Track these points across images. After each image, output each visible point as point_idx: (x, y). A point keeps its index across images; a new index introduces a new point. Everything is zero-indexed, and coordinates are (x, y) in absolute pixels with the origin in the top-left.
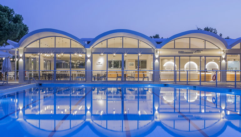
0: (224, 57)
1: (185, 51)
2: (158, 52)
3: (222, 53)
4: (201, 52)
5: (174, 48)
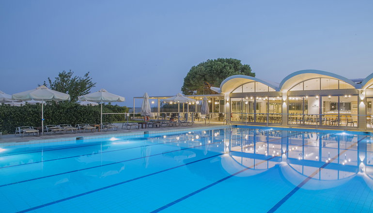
2: (364, 93)
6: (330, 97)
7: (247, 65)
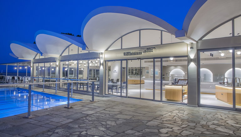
0: (192, 56)
1: (132, 51)
2: (103, 56)
3: (189, 49)
4: (154, 50)
5: (122, 48)
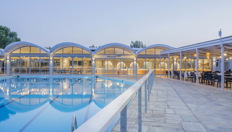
0: (135, 60)
1: (111, 56)
2: (94, 56)
3: (134, 57)
4: (121, 56)
5: (105, 54)
6: (76, 58)
7: (14, 32)
